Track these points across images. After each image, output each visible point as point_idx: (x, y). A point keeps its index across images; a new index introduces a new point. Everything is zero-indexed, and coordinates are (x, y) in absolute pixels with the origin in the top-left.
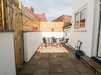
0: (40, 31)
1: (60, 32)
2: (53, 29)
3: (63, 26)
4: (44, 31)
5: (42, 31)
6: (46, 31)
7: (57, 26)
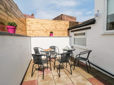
0: (27, 35)
1: (64, 37)
2: (51, 33)
3: (68, 27)
4: (35, 37)
5: (30, 37)
6: (38, 37)
7: (58, 28)
